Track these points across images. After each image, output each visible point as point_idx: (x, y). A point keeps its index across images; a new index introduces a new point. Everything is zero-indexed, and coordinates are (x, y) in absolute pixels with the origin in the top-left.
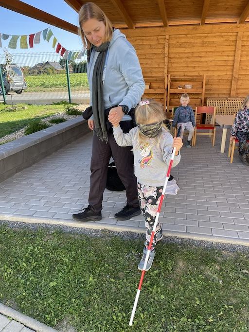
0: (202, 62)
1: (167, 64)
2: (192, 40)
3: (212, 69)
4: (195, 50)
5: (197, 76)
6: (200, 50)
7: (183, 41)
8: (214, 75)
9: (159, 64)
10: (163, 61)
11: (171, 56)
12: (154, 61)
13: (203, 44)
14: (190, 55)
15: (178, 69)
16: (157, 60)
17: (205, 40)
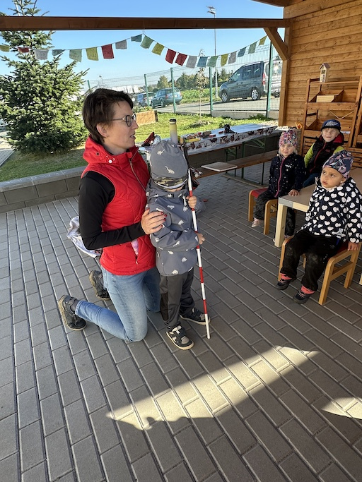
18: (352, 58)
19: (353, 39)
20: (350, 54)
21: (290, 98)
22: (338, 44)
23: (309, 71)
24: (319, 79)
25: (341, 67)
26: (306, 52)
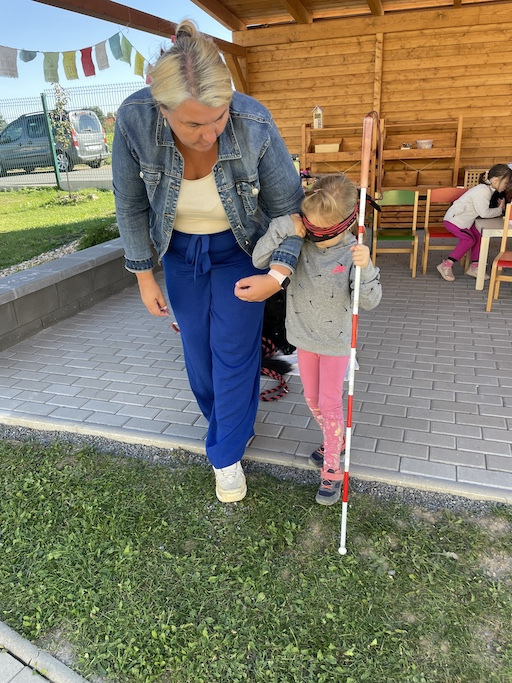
0: (457, 89)
1: (378, 97)
2: (435, 42)
3: (479, 103)
4: (440, 63)
5: (445, 120)
6: (454, 62)
7: (414, 44)
8: (483, 118)
9: (361, 97)
10: (370, 91)
11: (389, 78)
12: (350, 91)
13: (459, 49)
14: (429, 75)
15: (403, 107)
16: (357, 88)
17: (465, 41)
18: (338, 102)
19: (337, 81)
20: (336, 97)
22: (318, 84)
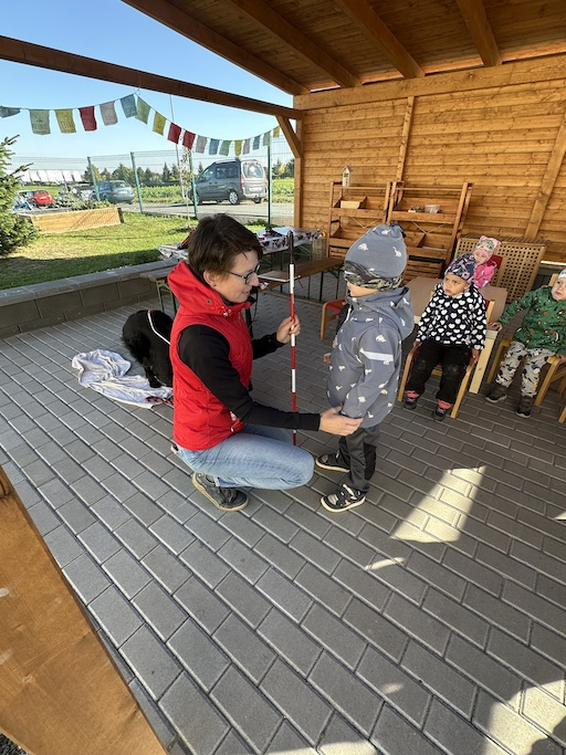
0: (476, 155)
1: (403, 160)
2: (462, 106)
3: (495, 171)
4: (465, 128)
7: (442, 108)
8: (496, 187)
9: (389, 159)
10: (396, 154)
11: (414, 142)
12: (381, 153)
13: (485, 114)
14: (453, 140)
15: (424, 171)
16: (387, 151)
17: (493, 104)
18: (370, 163)
19: (371, 143)
20: (369, 159)
21: (306, 202)
22: (356, 146)
23: (326, 173)
24: (341, 183)
25: (360, 172)
26: (321, 151)
